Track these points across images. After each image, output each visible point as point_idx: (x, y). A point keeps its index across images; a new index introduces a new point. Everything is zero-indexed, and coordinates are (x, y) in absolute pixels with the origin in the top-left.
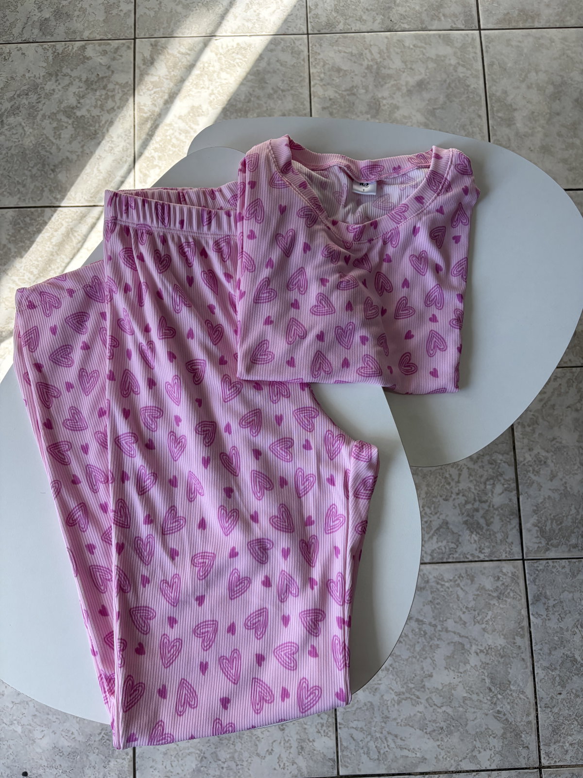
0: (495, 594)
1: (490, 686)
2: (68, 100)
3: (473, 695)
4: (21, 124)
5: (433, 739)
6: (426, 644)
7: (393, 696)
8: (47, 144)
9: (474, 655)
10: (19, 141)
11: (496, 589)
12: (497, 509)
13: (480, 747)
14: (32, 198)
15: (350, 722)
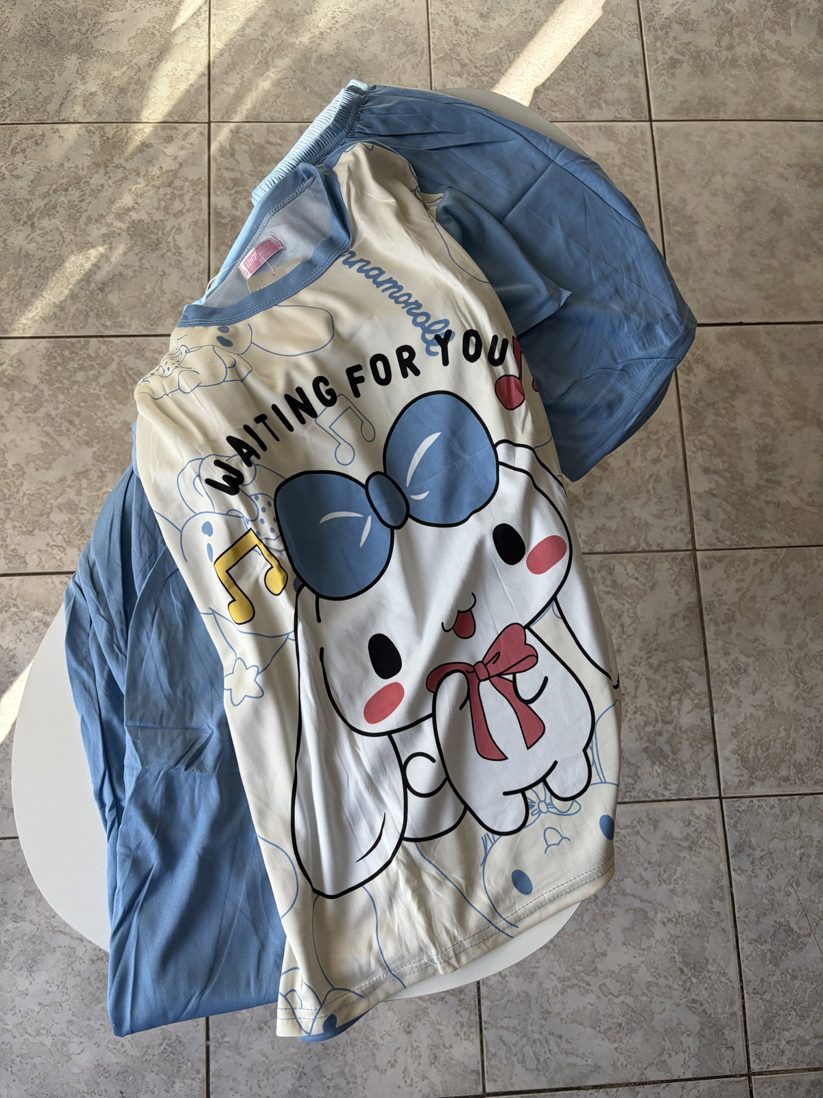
0: (685, 844)
1: (682, 967)
5: (609, 1040)
9: (660, 925)
11: (687, 838)
12: (685, 732)
13: (671, 1048)
14: (73, 326)
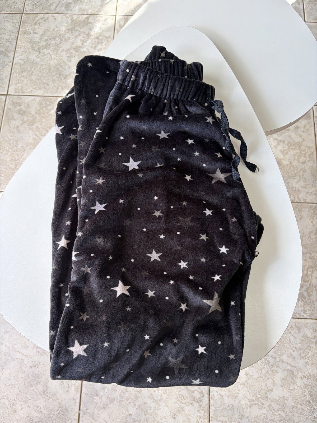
2: (77, 43)
3: (298, 405)
4: (50, 54)
6: (270, 369)
7: (247, 402)
8: (63, 64)
10: (48, 62)
15: (218, 417)
